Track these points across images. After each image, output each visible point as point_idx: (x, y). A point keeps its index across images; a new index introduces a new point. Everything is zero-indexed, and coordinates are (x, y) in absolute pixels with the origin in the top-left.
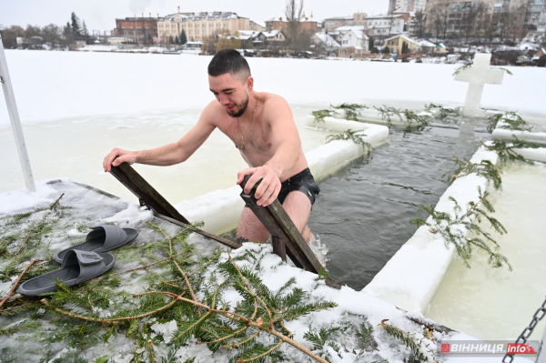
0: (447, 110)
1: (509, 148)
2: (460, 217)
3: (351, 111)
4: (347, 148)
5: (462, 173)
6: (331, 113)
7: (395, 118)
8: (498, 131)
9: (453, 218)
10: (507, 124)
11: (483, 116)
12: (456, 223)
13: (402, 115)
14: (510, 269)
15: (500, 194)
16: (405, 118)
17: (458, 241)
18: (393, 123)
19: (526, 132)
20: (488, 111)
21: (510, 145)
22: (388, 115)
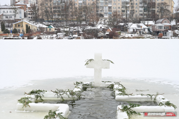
0: (86, 85)
3: (38, 95)
6: (30, 99)
7: (65, 96)
8: (117, 97)
10: (120, 92)
11: (104, 86)
13: (68, 93)
16: (70, 96)
18: (64, 99)
19: (130, 96)
20: (106, 83)
21: (129, 107)
22: (60, 95)
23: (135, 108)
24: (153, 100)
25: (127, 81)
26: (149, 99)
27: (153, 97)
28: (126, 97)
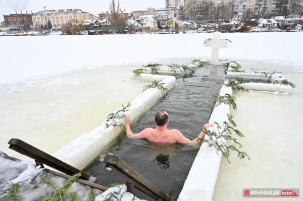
0: (203, 62)
1: (236, 84)
2: (221, 132)
3: (154, 68)
4: (155, 92)
5: (217, 103)
6: (143, 71)
7: (177, 70)
8: (229, 73)
9: (218, 134)
10: (233, 69)
11: (221, 64)
12: (219, 137)
13: (181, 68)
14: (249, 159)
15: (236, 112)
16: (183, 70)
17: (223, 149)
18: (177, 73)
19: (242, 73)
20: (223, 62)
21: (237, 82)
22: (174, 69)
23: (243, 84)
24: (267, 78)
25: (245, 61)
26: (264, 77)
27: (269, 75)
28: (238, 73)
